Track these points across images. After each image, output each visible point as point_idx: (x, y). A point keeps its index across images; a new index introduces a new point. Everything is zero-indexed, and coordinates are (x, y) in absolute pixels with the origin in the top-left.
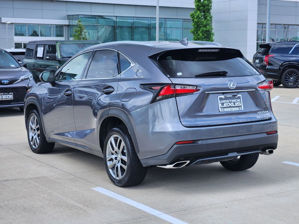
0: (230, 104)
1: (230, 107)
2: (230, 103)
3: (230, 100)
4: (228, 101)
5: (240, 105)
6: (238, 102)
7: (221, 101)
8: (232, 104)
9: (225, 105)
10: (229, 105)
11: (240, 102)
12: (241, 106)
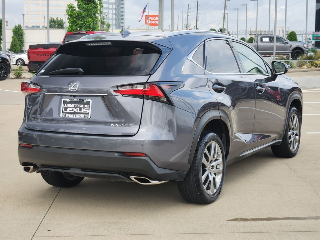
0: (75, 110)
1: (75, 113)
2: (75, 108)
3: (76, 105)
4: (73, 105)
5: (88, 112)
6: (85, 108)
7: (66, 105)
8: (77, 110)
9: (68, 110)
10: (73, 110)
11: (88, 109)
12: (88, 114)
